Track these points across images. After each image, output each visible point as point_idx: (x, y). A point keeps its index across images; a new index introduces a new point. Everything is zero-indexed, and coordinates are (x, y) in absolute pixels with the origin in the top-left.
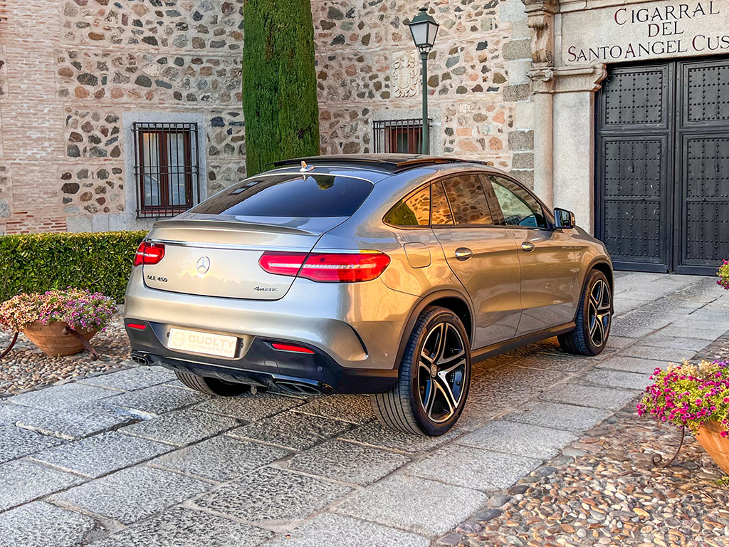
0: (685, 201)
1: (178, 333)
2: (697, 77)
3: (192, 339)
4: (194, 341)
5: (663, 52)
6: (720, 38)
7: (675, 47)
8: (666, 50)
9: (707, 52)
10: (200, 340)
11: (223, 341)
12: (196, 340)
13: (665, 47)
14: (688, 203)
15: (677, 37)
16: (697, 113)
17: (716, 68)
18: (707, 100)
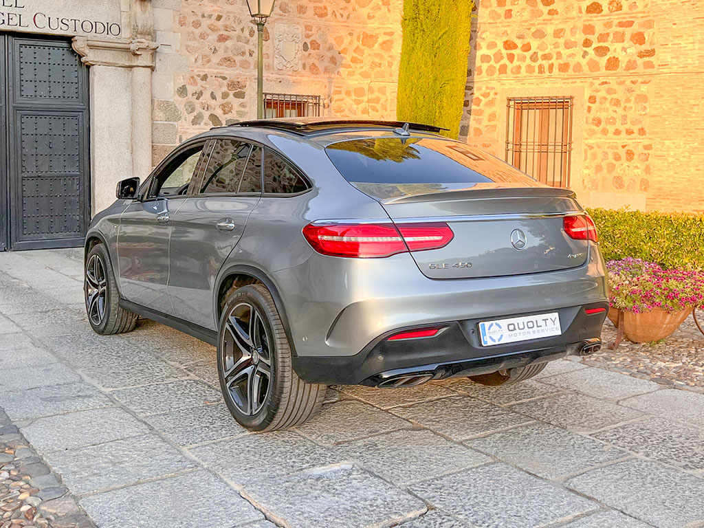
0: (20, 177)
1: (492, 325)
2: (28, 53)
3: (511, 327)
4: (515, 329)
5: (3, 23)
6: (60, 20)
7: (16, 20)
8: (6, 22)
9: (47, 31)
10: (521, 327)
11: (545, 320)
12: (517, 327)
13: (6, 19)
14: (23, 179)
15: (18, 11)
16: (29, 90)
17: (47, 48)
18: (38, 78)
